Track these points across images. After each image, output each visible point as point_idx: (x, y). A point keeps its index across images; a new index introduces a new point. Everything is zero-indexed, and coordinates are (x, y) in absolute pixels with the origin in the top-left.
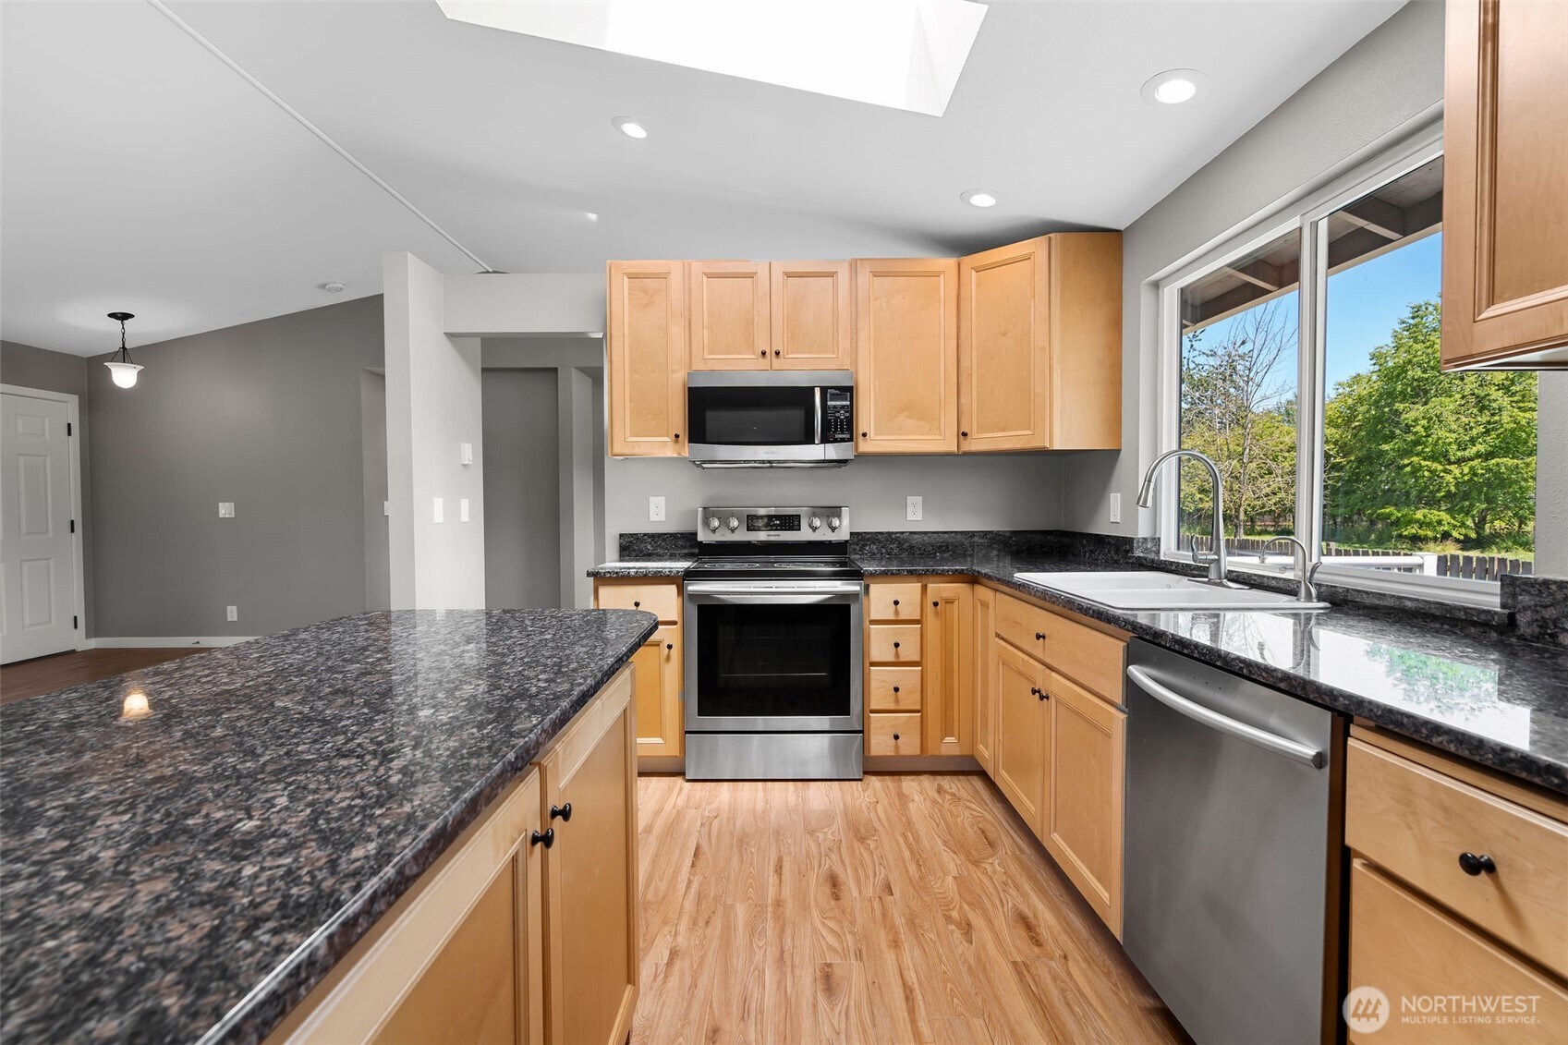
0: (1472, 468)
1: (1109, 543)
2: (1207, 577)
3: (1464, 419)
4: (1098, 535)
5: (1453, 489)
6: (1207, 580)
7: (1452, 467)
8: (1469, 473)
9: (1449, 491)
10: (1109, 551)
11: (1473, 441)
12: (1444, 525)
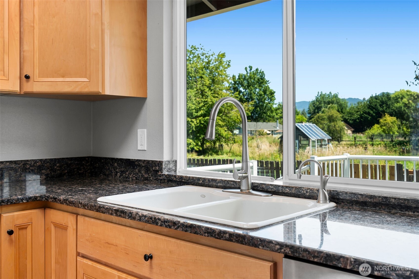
0: (200, 121)
1: (139, 165)
2: (239, 188)
3: (198, 99)
4: (129, 160)
5: (194, 129)
6: (239, 190)
7: (194, 120)
8: (199, 123)
9: (193, 130)
10: (139, 171)
11: (200, 109)
12: (191, 145)
